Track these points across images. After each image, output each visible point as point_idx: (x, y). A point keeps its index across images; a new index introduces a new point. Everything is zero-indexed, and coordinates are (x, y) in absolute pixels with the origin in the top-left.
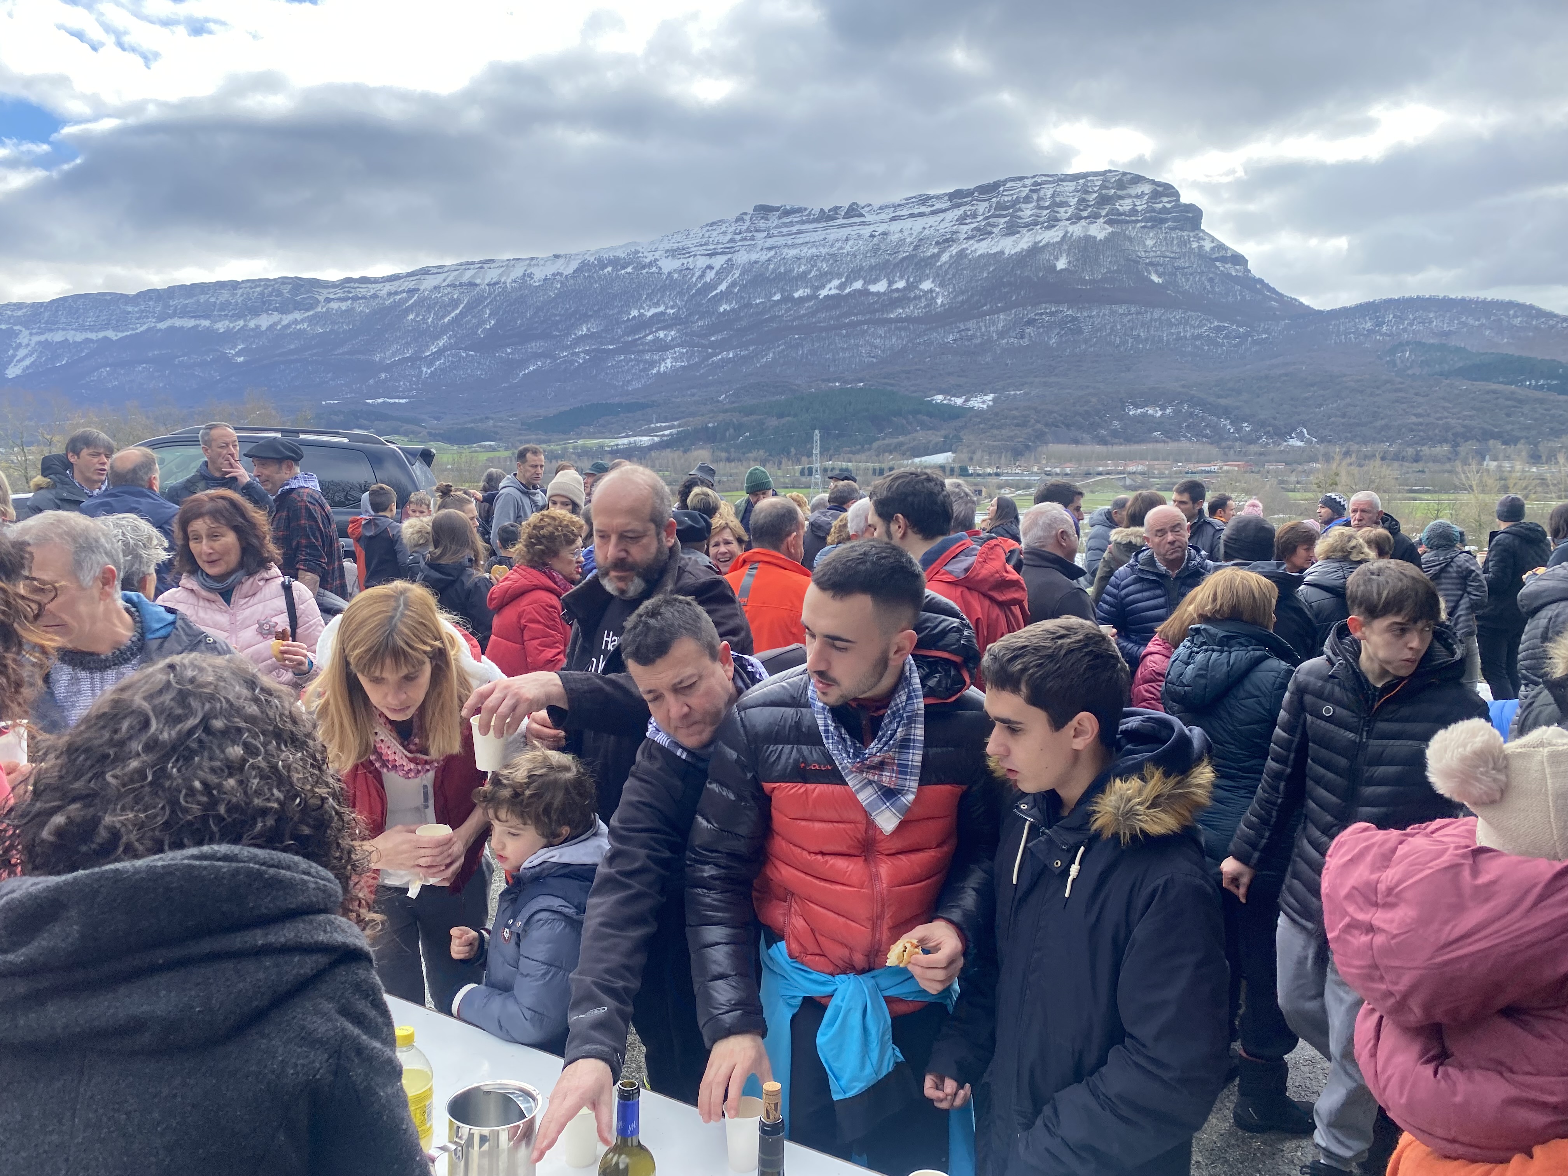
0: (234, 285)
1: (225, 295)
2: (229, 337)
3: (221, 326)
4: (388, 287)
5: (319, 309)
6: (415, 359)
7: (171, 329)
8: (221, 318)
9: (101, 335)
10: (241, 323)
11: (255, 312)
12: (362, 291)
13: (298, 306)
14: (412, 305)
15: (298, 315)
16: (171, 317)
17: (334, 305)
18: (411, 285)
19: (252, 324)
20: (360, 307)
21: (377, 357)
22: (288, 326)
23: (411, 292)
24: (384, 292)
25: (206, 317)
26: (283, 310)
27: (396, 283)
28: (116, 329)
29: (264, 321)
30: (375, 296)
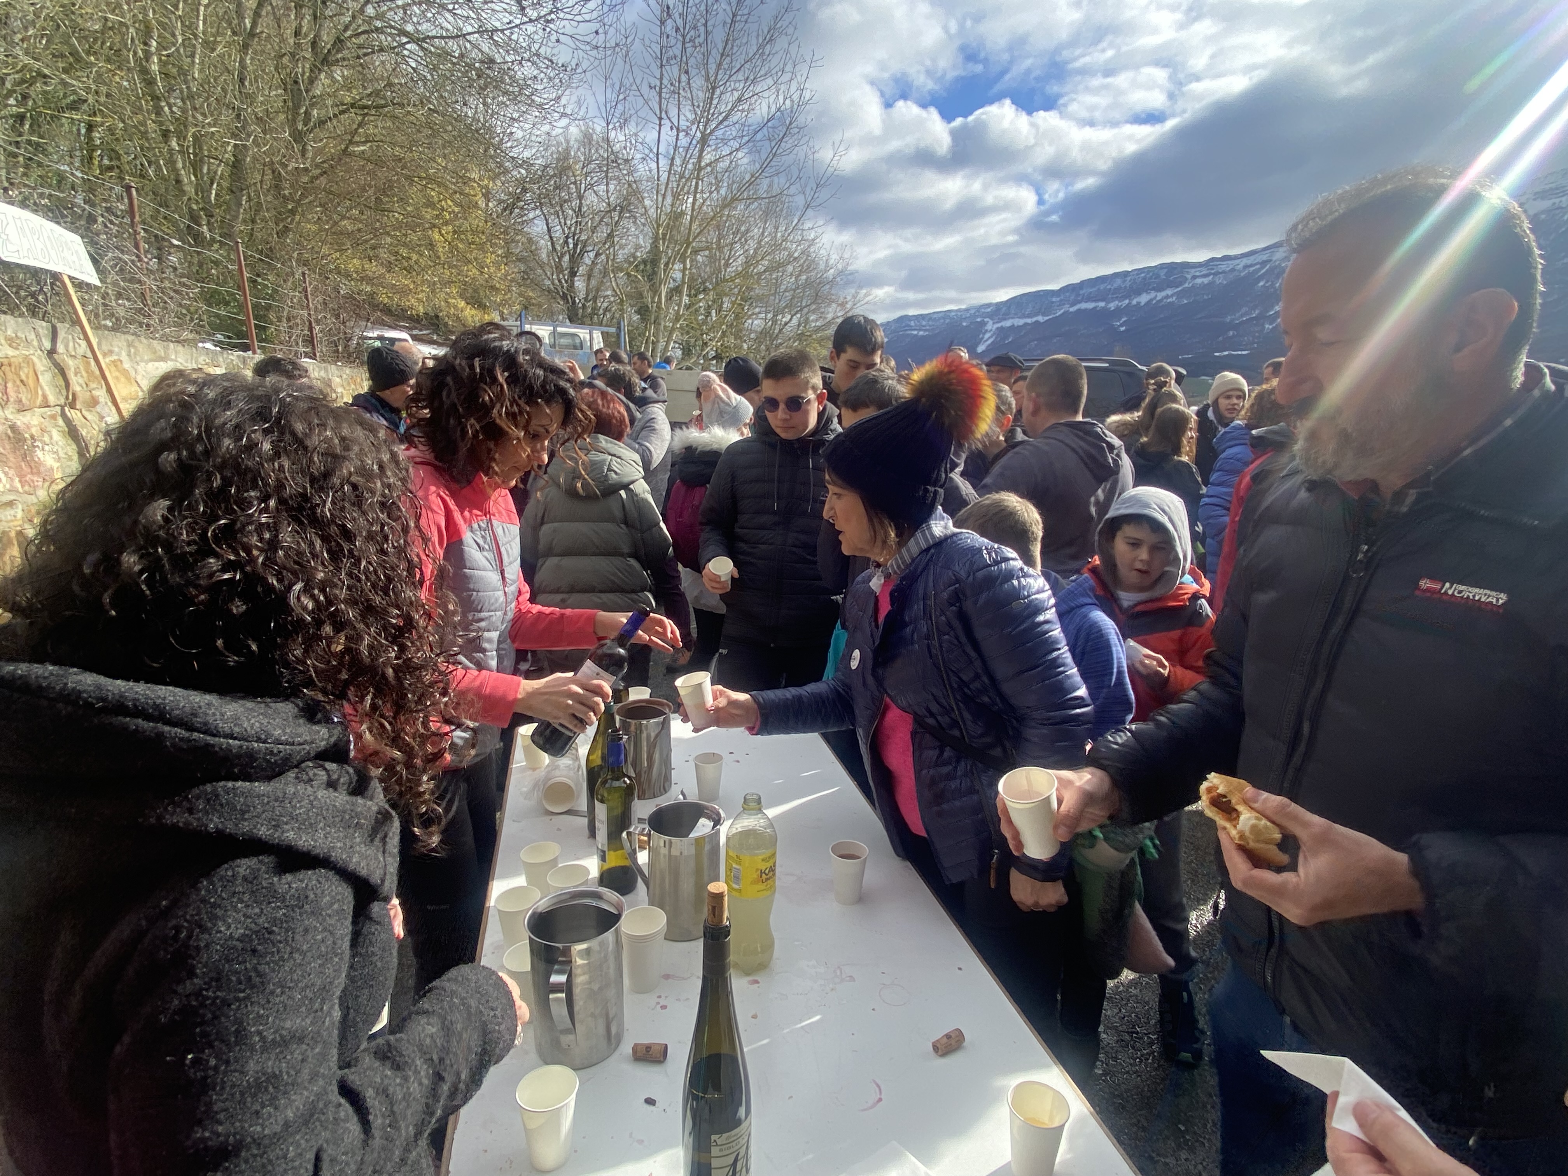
0: (1126, 274)
1: (1119, 282)
2: (1118, 312)
3: (1112, 306)
4: (1245, 261)
5: (1186, 285)
7: (1079, 310)
8: (1113, 300)
9: (1034, 319)
10: (1127, 301)
11: (1138, 293)
12: (1224, 267)
13: (1170, 285)
14: (1264, 274)
15: (1169, 292)
16: (1080, 302)
17: (1199, 281)
18: (1265, 257)
19: (1134, 302)
20: (1219, 280)
21: (1228, 319)
22: (1161, 300)
23: (1264, 263)
24: (1240, 267)
25: (1102, 300)
26: (1159, 289)
27: (1252, 258)
28: (1044, 315)
29: (1144, 299)
30: (1233, 270)
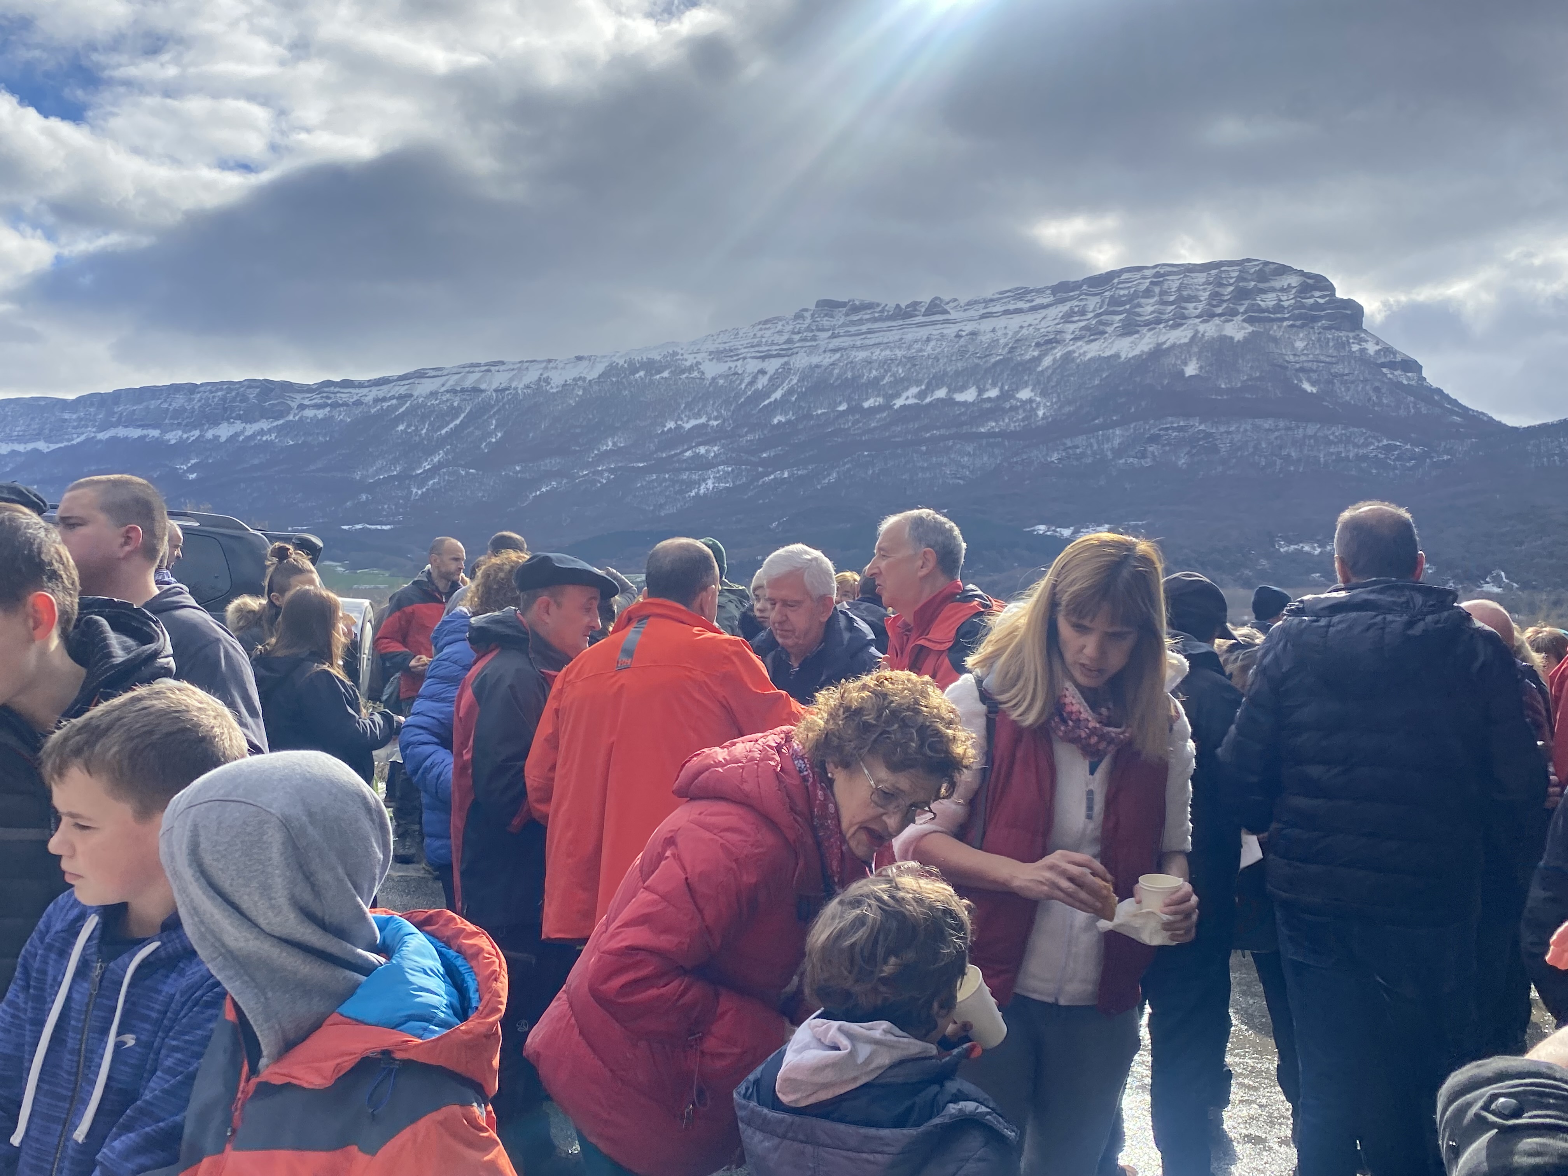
0: (192, 388)
1: (180, 400)
2: (182, 449)
3: (173, 437)
4: (374, 393)
5: (291, 418)
6: (405, 478)
7: (114, 439)
8: (172, 428)
9: (30, 446)
10: (197, 433)
11: (215, 422)
12: (344, 396)
13: (265, 414)
14: (403, 414)
15: (264, 425)
16: (115, 425)
17: (309, 413)
18: (402, 390)
19: (209, 435)
20: (340, 416)
21: (358, 476)
22: (253, 437)
23: (403, 398)
24: (369, 399)
25: (154, 427)
26: (248, 418)
27: (385, 388)
28: (48, 440)
29: (224, 431)
30: (358, 403)
